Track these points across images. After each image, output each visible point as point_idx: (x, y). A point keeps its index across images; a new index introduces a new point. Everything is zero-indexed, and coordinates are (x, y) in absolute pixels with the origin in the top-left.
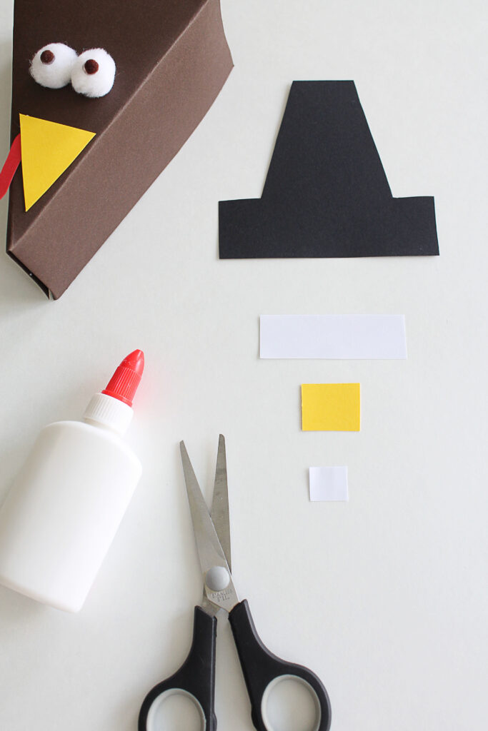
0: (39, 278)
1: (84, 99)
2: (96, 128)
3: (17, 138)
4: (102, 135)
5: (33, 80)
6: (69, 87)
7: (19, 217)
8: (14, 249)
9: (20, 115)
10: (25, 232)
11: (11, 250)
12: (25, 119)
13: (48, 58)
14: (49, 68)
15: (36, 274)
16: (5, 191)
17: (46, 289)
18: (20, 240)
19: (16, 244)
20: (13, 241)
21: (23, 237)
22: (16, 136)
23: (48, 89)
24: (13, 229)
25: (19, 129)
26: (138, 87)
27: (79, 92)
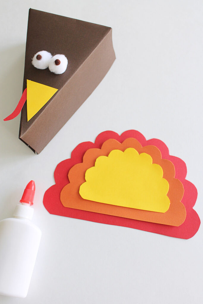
0: (32, 147)
1: (53, 75)
2: (58, 87)
3: (25, 90)
4: (61, 90)
5: (33, 66)
6: (48, 69)
7: (24, 123)
8: (22, 137)
9: (27, 80)
10: (26, 130)
11: (21, 138)
12: (29, 82)
13: (39, 58)
14: (40, 61)
15: (30, 146)
16: (19, 113)
17: (34, 151)
18: (25, 133)
19: (23, 135)
20: (22, 134)
21: (26, 132)
22: (25, 89)
23: (39, 70)
24: (22, 129)
25: (26, 86)
26: (76, 70)
27: (51, 71)
